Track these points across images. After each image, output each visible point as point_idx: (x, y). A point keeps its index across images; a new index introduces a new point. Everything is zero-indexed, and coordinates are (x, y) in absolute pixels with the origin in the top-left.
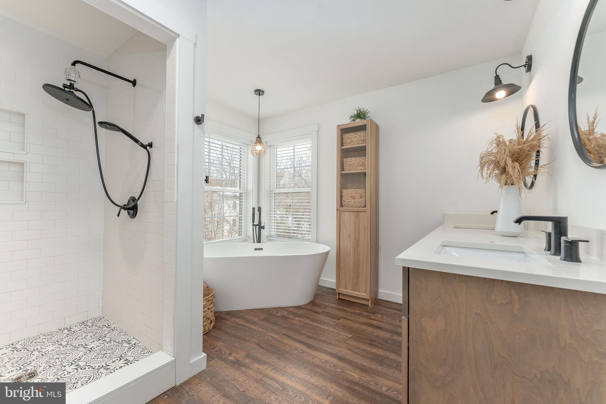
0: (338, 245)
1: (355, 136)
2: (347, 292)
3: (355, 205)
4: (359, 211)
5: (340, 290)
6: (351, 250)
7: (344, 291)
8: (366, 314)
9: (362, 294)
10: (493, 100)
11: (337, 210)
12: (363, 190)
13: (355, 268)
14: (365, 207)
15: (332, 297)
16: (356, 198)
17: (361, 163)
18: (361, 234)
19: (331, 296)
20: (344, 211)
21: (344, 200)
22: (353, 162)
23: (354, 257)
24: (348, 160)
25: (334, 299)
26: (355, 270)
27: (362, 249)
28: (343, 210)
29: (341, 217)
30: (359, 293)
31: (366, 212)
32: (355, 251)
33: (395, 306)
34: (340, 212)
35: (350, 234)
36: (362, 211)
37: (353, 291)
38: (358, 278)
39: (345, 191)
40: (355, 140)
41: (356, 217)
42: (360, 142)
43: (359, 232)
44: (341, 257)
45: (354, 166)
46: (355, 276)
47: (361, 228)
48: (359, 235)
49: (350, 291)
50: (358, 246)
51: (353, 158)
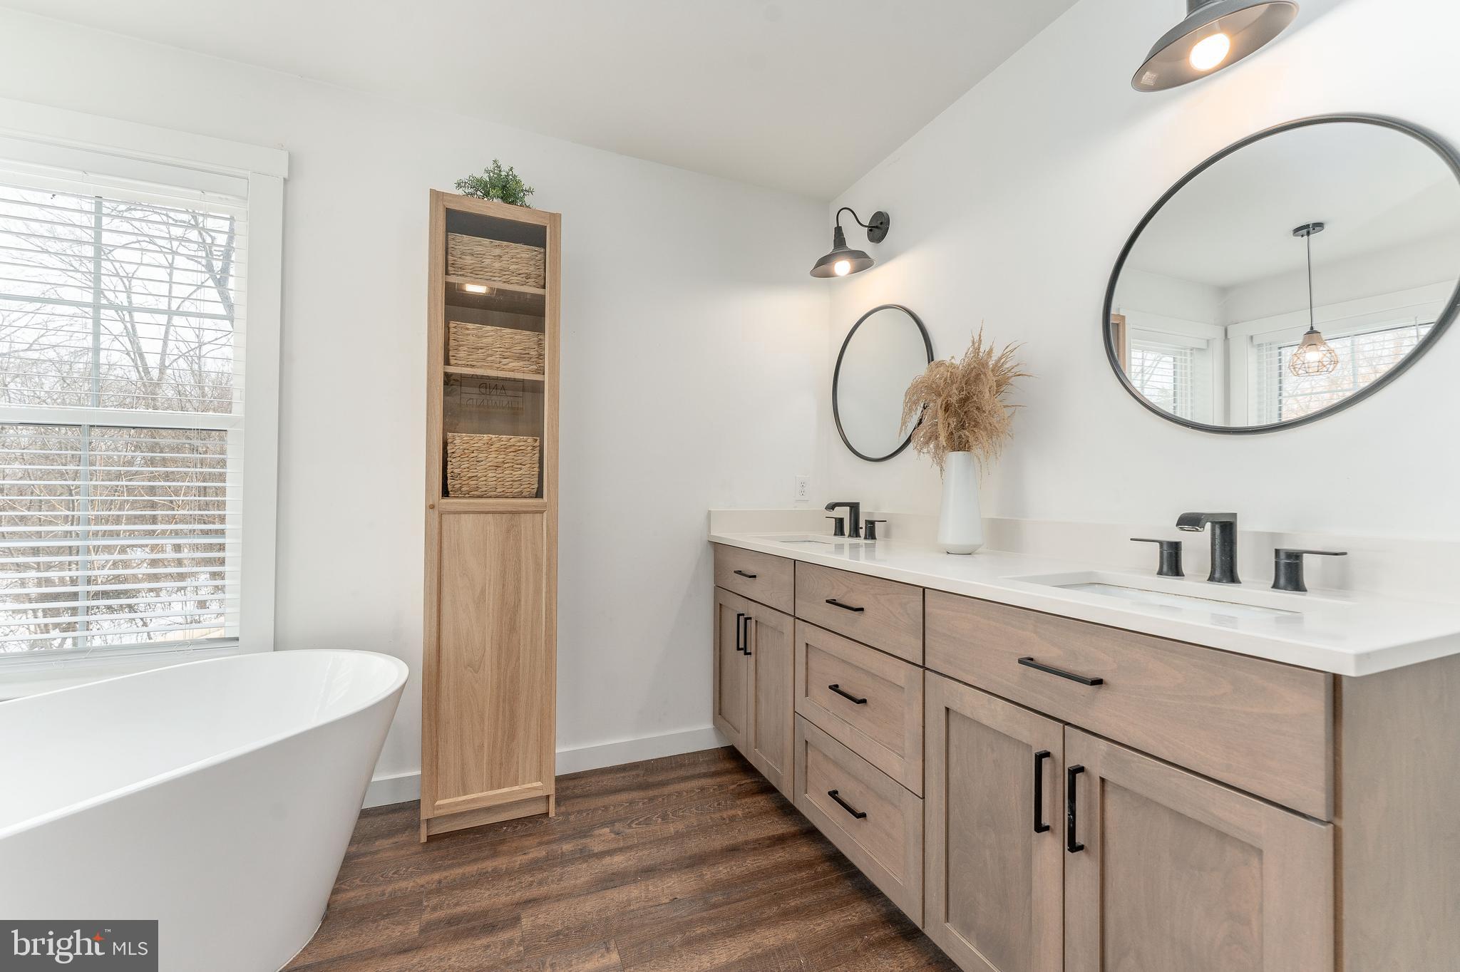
0: (434, 639)
1: (497, 252)
2: (473, 800)
3: (498, 490)
4: (520, 509)
5: (440, 807)
6: (488, 649)
7: (457, 804)
8: (567, 847)
9: (529, 786)
10: (828, 275)
11: (432, 507)
12: (530, 440)
13: (501, 709)
14: (539, 494)
15: (398, 846)
16: (506, 465)
17: (517, 349)
18: (523, 586)
19: (386, 843)
20: (459, 513)
21: (456, 471)
22: (489, 340)
23: (499, 668)
24: (468, 329)
25: (413, 849)
26: (501, 713)
27: (529, 637)
28: (452, 508)
29: (444, 534)
30: (517, 788)
31: (542, 512)
32: (500, 648)
33: (607, 781)
34: (441, 515)
35: (483, 592)
36: (530, 509)
37: (492, 788)
38: (511, 735)
39: (460, 441)
40: (497, 265)
41: (508, 531)
42: (514, 279)
43: (518, 580)
44: (444, 680)
45: (491, 355)
46: (500, 734)
47: (523, 568)
48: (517, 590)
49: (480, 795)
50: (513, 628)
51: (489, 328)
